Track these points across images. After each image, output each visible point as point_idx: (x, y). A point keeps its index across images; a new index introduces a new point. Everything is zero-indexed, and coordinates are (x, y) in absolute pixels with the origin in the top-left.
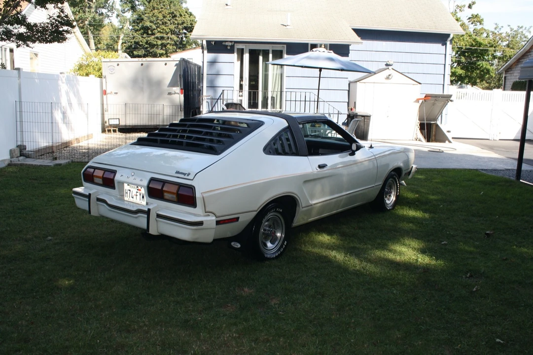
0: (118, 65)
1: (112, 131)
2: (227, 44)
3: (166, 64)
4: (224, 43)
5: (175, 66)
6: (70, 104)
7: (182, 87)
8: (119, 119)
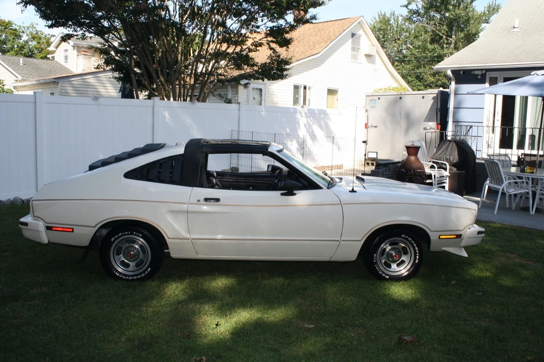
0: (379, 99)
1: (370, 164)
2: (476, 72)
3: (423, 97)
4: (473, 72)
5: (432, 99)
6: (313, 137)
7: (439, 122)
8: (377, 153)
